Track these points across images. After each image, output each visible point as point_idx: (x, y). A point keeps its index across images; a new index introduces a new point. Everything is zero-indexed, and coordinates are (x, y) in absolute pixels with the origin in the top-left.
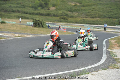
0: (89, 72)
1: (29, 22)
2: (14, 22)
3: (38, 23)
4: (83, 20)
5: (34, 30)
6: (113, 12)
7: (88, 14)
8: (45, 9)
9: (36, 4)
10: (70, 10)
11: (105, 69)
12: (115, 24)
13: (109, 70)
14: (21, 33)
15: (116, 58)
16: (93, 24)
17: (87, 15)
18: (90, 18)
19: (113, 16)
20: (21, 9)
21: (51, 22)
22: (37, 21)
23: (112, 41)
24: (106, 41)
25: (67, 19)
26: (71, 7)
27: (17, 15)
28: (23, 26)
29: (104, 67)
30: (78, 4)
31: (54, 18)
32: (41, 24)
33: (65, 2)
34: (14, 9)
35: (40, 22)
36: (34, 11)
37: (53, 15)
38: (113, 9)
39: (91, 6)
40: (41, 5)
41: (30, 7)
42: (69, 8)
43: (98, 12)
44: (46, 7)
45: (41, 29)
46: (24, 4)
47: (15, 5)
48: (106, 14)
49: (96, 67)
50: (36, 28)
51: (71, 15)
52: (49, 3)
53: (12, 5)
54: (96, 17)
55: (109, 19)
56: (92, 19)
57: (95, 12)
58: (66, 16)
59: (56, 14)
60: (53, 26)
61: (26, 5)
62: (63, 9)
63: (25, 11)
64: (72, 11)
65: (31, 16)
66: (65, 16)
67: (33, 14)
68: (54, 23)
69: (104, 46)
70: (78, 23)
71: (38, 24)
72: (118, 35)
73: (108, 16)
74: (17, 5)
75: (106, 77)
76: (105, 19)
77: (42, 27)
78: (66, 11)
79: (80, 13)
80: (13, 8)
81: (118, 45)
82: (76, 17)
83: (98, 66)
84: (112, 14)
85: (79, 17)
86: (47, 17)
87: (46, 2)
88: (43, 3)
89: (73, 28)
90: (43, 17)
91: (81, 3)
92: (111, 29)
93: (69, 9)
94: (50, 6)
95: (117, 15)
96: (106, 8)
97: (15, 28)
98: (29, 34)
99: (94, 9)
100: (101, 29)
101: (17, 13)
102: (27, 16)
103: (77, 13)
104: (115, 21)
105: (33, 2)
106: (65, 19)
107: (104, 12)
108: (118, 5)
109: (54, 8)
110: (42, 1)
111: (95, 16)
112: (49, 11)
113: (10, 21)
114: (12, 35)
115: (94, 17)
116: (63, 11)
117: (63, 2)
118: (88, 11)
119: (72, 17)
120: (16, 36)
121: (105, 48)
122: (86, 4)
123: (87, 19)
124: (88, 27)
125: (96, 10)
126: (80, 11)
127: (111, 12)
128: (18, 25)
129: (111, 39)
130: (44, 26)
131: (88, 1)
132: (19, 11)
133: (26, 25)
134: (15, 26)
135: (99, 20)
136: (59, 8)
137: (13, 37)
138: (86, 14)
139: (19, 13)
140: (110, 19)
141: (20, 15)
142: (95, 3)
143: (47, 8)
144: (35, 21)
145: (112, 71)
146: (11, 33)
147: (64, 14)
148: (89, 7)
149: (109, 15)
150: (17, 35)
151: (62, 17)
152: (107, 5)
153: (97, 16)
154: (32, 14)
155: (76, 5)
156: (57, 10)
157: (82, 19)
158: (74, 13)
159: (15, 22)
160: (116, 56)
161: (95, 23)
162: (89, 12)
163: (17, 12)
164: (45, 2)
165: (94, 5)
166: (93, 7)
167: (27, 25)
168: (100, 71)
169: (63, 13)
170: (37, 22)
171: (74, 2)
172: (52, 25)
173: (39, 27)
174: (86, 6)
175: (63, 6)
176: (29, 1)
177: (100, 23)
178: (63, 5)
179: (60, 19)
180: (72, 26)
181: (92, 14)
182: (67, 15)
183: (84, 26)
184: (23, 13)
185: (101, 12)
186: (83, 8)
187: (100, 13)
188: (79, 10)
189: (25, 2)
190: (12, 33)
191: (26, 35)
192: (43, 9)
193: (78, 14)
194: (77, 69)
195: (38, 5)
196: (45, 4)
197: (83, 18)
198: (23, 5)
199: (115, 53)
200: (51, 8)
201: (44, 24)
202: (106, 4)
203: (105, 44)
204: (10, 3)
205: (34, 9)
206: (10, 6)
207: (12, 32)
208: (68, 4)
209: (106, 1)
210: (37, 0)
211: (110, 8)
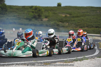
6: (99, 22)
8: (38, 21)
9: (30, 16)
10: (61, 21)
17: (76, 25)
18: (79, 27)
19: (99, 26)
20: (17, 20)
25: (58, 29)
26: (62, 18)
30: (68, 15)
33: (56, 14)
36: (28, 23)
37: (46, 25)
39: (80, 17)
40: (34, 17)
41: (25, 19)
42: (60, 19)
43: (86, 22)
44: (39, 18)
46: (20, 16)
47: (12, 18)
48: (93, 24)
51: (62, 25)
52: (42, 15)
54: (84, 27)
55: (95, 28)
57: (84, 22)
59: (48, 25)
63: (21, 22)
64: (63, 21)
66: (56, 26)
76: (93, 29)
78: (58, 21)
84: (98, 24)
85: (69, 26)
86: (41, 27)
87: (39, 14)
91: (71, 15)
99: (82, 19)
103: (67, 24)
105: (27, 14)
107: (91, 22)
109: (46, 19)
112: (42, 22)
115: (82, 27)
116: (55, 21)
117: (54, 14)
122: (75, 15)
127: (97, 22)
131: (77, 13)
135: (87, 30)
136: (51, 19)
139: (16, 24)
140: (97, 28)
142: (83, 14)
147: (55, 24)
148: (78, 18)
149: (96, 25)
151: (54, 27)
155: (66, 16)
156: (49, 21)
158: (65, 23)
162: (78, 23)
165: (83, 16)
166: (82, 18)
171: (64, 14)
174: (75, 17)
175: (55, 17)
176: (24, 13)
181: (81, 24)
182: (58, 25)
184: (19, 24)
185: (89, 22)
186: (72, 19)
188: (69, 21)
189: (20, 14)
192: (36, 20)
193: (69, 24)
195: (32, 16)
196: (38, 15)
197: (73, 27)
198: (19, 18)
200: (44, 19)
202: (93, 16)
205: (28, 20)
208: (59, 16)
209: (93, 13)
210: (31, 13)
211: (96, 19)
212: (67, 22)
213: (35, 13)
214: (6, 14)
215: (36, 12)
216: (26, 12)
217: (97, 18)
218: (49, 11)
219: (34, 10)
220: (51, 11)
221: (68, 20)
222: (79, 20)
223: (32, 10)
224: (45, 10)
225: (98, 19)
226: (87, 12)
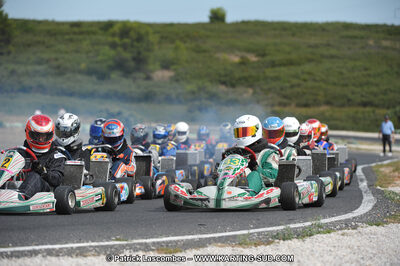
4: (273, 112)
6: (377, 85)
7: (288, 92)
8: (135, 79)
9: (101, 62)
10: (223, 79)
17: (285, 97)
18: (299, 105)
19: (376, 100)
20: (51, 79)
26: (229, 68)
30: (253, 58)
31: (168, 107)
33: (205, 51)
34: (27, 82)
36: (96, 87)
37: (166, 99)
39: (299, 64)
40: (120, 66)
41: (80, 72)
42: (223, 73)
43: (324, 86)
44: (138, 69)
46: (60, 61)
47: (30, 68)
48: (353, 93)
51: (230, 97)
52: (148, 57)
53: (21, 69)
54: (316, 103)
55: (361, 109)
56: (305, 109)
57: (317, 84)
58: (211, 100)
59: (174, 96)
61: (69, 65)
63: (65, 86)
64: (234, 82)
66: (206, 99)
67: (94, 97)
73: (359, 99)
74: (38, 68)
76: (350, 111)
78: (211, 81)
79: (262, 89)
80: (22, 79)
84: (371, 93)
85: (258, 102)
86: (144, 106)
87: (139, 53)
88: (127, 55)
90: (128, 105)
91: (264, 55)
93: (220, 76)
95: (391, 96)
96: (352, 70)
99: (309, 73)
103: (251, 91)
105: (91, 55)
107: (346, 85)
109: (168, 74)
110: (125, 49)
111: (315, 100)
112: (150, 83)
115: (310, 102)
116: (200, 82)
117: (198, 52)
118: (289, 82)
119: (233, 102)
122: (278, 57)
123: (286, 109)
125: (318, 78)
126: (262, 82)
127: (367, 83)
131: (287, 49)
132: (42, 89)
135: (327, 114)
136: (186, 74)
138: (283, 92)
139: (45, 94)
140: (368, 109)
142: (313, 54)
147: (202, 94)
148: (292, 67)
149: (362, 96)
153: (321, 98)
154: (91, 95)
155: (244, 63)
156: (177, 81)
157: (268, 110)
158: (240, 89)
162: (292, 86)
163: (37, 91)
164: (135, 55)
165: (310, 60)
166: (308, 67)
169: (200, 89)
171: (237, 53)
174: (280, 65)
175: (200, 65)
176: (77, 51)
177: (332, 123)
178: (197, 63)
181: (304, 93)
182: (213, 97)
184: (58, 94)
185: (335, 84)
186: (270, 72)
187: (330, 87)
188: (257, 79)
189: (63, 55)
192: (127, 77)
193: (254, 93)
195: (111, 63)
196: (134, 59)
197: (273, 105)
198: (58, 67)
200: (156, 73)
202: (350, 59)
204: (13, 62)
205: (94, 78)
206: (13, 72)
208: (218, 59)
209: (349, 49)
210: (107, 48)
211: (365, 73)
212: (251, 86)
213: (120, 49)
214: (9, 53)
215: (125, 47)
216: (86, 44)
217: (366, 69)
218: (178, 43)
219: (117, 39)
220: (185, 42)
221: (251, 77)
222: (296, 76)
223: (110, 39)
224: (162, 37)
225: (371, 72)
226: (328, 45)
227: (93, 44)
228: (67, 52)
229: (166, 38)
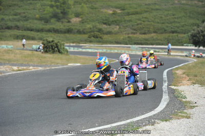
0: (140, 126)
1: (35, 44)
2: (9, 47)
3: (52, 46)
4: (129, 37)
5: (45, 57)
6: (179, 23)
7: (136, 27)
8: (62, 22)
9: (46, 14)
10: (105, 22)
11: (166, 121)
12: (182, 42)
13: (173, 121)
14: (22, 65)
15: (184, 100)
16: (146, 45)
17: (135, 30)
18: (141, 34)
19: (179, 30)
20: (22, 23)
21: (73, 43)
22: (50, 42)
23: (177, 72)
24: (168, 72)
25: (100, 38)
26: (107, 16)
27: (15, 33)
28: (26, 51)
29: (165, 117)
30: (119, 11)
31: (79, 36)
32: (57, 47)
33: (96, 8)
34: (10, 24)
35: (55, 45)
36: (44, 26)
37: (77, 32)
38: (178, 18)
39: (141, 14)
40: (55, 16)
41: (36, 19)
42: (104, 18)
43: (153, 24)
44: (64, 18)
45: (56, 55)
46: (26, 14)
47: (11, 17)
48: (167, 27)
49: (150, 117)
50: (48, 55)
51: (108, 30)
52: (69, 12)
53: (6, 18)
54: (149, 32)
55: (171, 35)
56: (144, 35)
57: (149, 23)
58: (99, 32)
59: (81, 30)
60: (78, 51)
61: (30, 15)
62: (93, 21)
63: (28, 26)
64: (110, 23)
65: (40, 34)
66: (97, 31)
67: (43, 32)
68: (78, 45)
69: (165, 81)
70: (120, 43)
71: (51, 48)
72: (188, 61)
73: (170, 30)
74: (15, 17)
75: (167, 133)
76: (166, 35)
77: (59, 52)
78: (99, 23)
79: (123, 26)
80: (7, 22)
81: (188, 78)
82: (116, 34)
83: (154, 115)
84: (176, 27)
85: (121, 32)
86: (67, 35)
87: (64, 10)
88: (59, 11)
89: (112, 51)
90: (59, 35)
91: (124, 10)
92: (176, 52)
93: (103, 20)
94: (70, 16)
95: (186, 28)
96: (167, 16)
97: (12, 56)
98: (37, 66)
99: (145, 18)
100: (158, 52)
101: (16, 30)
102: (32, 35)
103: (118, 27)
104: (183, 38)
105: (40, 10)
106: (97, 37)
107: (163, 23)
108: (186, 10)
109: (78, 19)
110: (57, 8)
111: (149, 31)
112: (70, 24)
113: (2, 44)
114: (7, 69)
115: (146, 32)
116: (93, 23)
117: (92, 9)
118: (136, 22)
119: (109, 33)
120: (14, 70)
121: (165, 85)
122: (132, 10)
123: (135, 36)
124: (137, 49)
125: (150, 20)
126: (123, 23)
127: (174, 22)
128: (17, 51)
129: (177, 69)
130: (61, 50)
131: (135, 6)
132: (17, 28)
133: (30, 50)
134: (12, 53)
135: (155, 37)
136: (87, 19)
137: (9, 72)
138: (134, 27)
139: (19, 30)
140: (175, 34)
141: (21, 34)
142: (148, 8)
143: (67, 21)
144: (45, 42)
145: (179, 123)
146: (5, 64)
147: (95, 29)
148: (137, 15)
149: (172, 28)
150: (15, 68)
151: (92, 33)
152: (168, 11)
153: (152, 30)
154: (41, 30)
155: (114, 13)
156: (83, 23)
157: (127, 36)
158: (113, 26)
159: (12, 46)
160: (185, 97)
161: (149, 42)
162: (138, 24)
163: (14, 29)
164: (62, 11)
165: (146, 12)
166: (145, 15)
167: (32, 50)
168: (158, 123)
169: (93, 27)
170: (50, 44)
171: (111, 9)
172: (76, 48)
173: (54, 52)
174: (132, 14)
175: (94, 15)
176: (34, 9)
177: (157, 42)
178: (92, 14)
179: (89, 37)
180: (111, 49)
181: (143, 28)
182: (100, 30)
183: (130, 47)
184: (25, 30)
185: (158, 23)
186: (127, 18)
187: (156, 24)
188: (121, 21)
189: (27, 11)
190: (7, 64)
191: (31, 68)
192: (59, 22)
193: (120, 28)
194: (118, 122)
195: (51, 14)
196: (62, 13)
197: (129, 34)
198: (25, 17)
199: (183, 91)
200: (73, 19)
201: (62, 47)
202: (166, 10)
203: (166, 77)
204: (2, 14)
205: (43, 22)
206: (3, 19)
207: (7, 62)
208: (102, 12)
209: (166, 5)
210: (48, 7)
211: (173, 17)
212: (118, 25)
213: (55, 8)
215: (57, 7)
216: (38, 5)
218: (83, 4)
219: (53, 3)
220: (86, 4)
221: (118, 20)
222: (139, 20)
223: (50, 3)
224: (75, 2)
225: (176, 16)
226: (155, 4)
227: (42, 6)
228: (29, 10)
229: (77, 2)
